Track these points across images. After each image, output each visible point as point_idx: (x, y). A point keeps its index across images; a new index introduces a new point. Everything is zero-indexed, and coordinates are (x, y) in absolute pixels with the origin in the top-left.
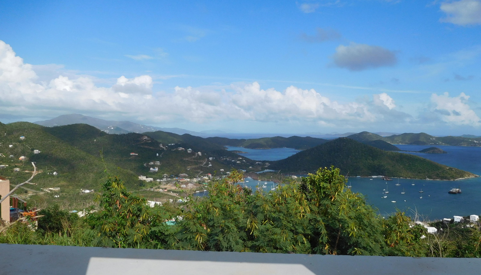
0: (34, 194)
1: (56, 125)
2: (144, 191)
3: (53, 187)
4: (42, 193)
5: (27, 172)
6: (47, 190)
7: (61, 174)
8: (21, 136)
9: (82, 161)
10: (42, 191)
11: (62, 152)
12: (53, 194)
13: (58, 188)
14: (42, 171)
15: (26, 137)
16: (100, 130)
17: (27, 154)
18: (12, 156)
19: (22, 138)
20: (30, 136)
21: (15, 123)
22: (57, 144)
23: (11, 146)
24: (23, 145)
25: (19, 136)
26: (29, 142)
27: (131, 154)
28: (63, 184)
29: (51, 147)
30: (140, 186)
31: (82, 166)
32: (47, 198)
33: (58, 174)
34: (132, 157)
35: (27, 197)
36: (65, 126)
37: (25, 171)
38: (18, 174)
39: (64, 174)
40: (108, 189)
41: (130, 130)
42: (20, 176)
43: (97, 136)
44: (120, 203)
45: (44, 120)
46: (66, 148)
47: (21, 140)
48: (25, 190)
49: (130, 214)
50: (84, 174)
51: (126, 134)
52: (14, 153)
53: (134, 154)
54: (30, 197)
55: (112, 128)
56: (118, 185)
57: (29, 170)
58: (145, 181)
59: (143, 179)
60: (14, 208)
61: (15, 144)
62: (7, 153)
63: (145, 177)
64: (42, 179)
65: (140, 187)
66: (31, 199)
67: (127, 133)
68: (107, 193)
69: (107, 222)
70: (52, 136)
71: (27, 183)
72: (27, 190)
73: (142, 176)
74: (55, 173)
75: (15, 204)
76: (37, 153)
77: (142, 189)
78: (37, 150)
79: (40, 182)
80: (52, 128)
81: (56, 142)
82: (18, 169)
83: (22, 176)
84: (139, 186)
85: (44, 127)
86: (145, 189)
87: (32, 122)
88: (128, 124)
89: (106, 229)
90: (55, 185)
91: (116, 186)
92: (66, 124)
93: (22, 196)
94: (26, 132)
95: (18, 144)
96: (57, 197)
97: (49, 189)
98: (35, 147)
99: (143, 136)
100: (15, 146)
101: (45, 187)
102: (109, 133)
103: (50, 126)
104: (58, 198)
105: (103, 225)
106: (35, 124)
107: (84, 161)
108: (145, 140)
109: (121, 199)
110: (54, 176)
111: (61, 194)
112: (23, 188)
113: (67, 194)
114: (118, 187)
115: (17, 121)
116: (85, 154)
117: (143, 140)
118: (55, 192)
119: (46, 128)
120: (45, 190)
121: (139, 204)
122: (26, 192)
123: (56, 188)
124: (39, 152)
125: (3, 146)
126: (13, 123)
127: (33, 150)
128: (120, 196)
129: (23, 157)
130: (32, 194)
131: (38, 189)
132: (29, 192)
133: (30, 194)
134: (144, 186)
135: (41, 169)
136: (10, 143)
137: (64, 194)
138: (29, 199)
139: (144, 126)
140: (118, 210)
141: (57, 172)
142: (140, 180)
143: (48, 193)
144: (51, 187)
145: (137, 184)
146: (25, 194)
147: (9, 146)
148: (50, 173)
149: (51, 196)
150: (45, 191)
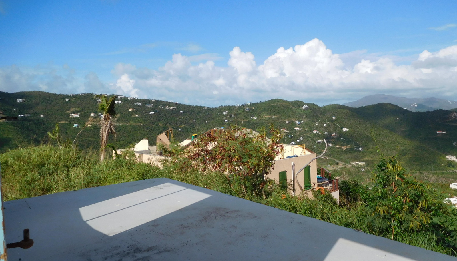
0: (344, 166)
1: (361, 105)
2: (453, 172)
3: (359, 161)
4: (350, 166)
5: (337, 147)
6: (354, 164)
7: (366, 150)
8: (332, 117)
9: (385, 138)
10: (350, 164)
11: (367, 130)
12: (359, 167)
13: (363, 162)
14: (350, 147)
15: (336, 117)
16: (403, 108)
17: (337, 132)
18: (326, 133)
19: (334, 118)
20: (340, 116)
21: (328, 106)
22: (362, 122)
23: (325, 125)
24: (335, 125)
25: (331, 117)
26: (339, 122)
27: (438, 132)
28: (368, 159)
29: (357, 125)
30: (449, 166)
31: (386, 143)
32: (354, 170)
33: (363, 150)
34: (438, 136)
35: (338, 168)
36: (369, 106)
37: (336, 146)
38: (331, 148)
39: (369, 150)
40: (383, 170)
41: (435, 107)
42: (332, 150)
43: (400, 114)
44: (395, 186)
45: (351, 101)
46: (370, 126)
47: (333, 120)
48: (336, 162)
49: (407, 198)
50: (387, 151)
51: (431, 111)
52: (328, 130)
53: (441, 132)
54: (340, 169)
55: (416, 106)
56: (393, 167)
57: (339, 146)
58: (454, 161)
59: (452, 159)
60: (321, 177)
61: (328, 123)
62: (322, 131)
63: (455, 157)
64: (350, 153)
65: (449, 168)
66: (341, 170)
67: (433, 110)
68: (382, 174)
69: (381, 204)
70: (358, 115)
71: (320, 157)
72: (338, 163)
73: (450, 156)
74: (360, 149)
75: (323, 174)
76: (346, 131)
77: (451, 170)
78: (346, 128)
79: (349, 156)
80: (358, 108)
81: (361, 121)
82: (331, 144)
83: (334, 150)
84: (447, 166)
85: (351, 107)
86: (455, 171)
87: (341, 104)
88: (432, 100)
89: (380, 211)
90: (361, 160)
91: (391, 167)
92: (370, 104)
93: (334, 167)
94: (337, 112)
95: (330, 123)
96: (362, 170)
97: (356, 163)
98: (344, 126)
99: (452, 113)
100: (328, 125)
101: (352, 161)
102: (413, 111)
103: (356, 106)
104: (364, 171)
105: (377, 207)
106: (344, 106)
107: (387, 139)
108: (455, 116)
109: (396, 181)
110: (360, 151)
111: (366, 168)
112: (335, 161)
113: (371, 168)
114: (393, 168)
115: (329, 104)
116: (388, 132)
117: (452, 117)
118: (361, 166)
119: (353, 108)
120: (352, 163)
121: (416, 189)
122: (337, 164)
123: (361, 162)
124: (347, 130)
125: (319, 125)
126: (327, 106)
127: (342, 128)
128: (396, 178)
129: (335, 134)
130: (342, 166)
131: (347, 162)
132: (340, 164)
133: (340, 166)
134: (453, 167)
135: (349, 145)
136: (325, 123)
137: (369, 168)
138: (339, 170)
139: (453, 102)
140: (393, 193)
141: (362, 148)
142: (449, 160)
143: (355, 166)
144: (358, 162)
145: (445, 164)
146: (336, 165)
147: (324, 125)
148: (356, 149)
149: (357, 169)
150: (352, 165)
